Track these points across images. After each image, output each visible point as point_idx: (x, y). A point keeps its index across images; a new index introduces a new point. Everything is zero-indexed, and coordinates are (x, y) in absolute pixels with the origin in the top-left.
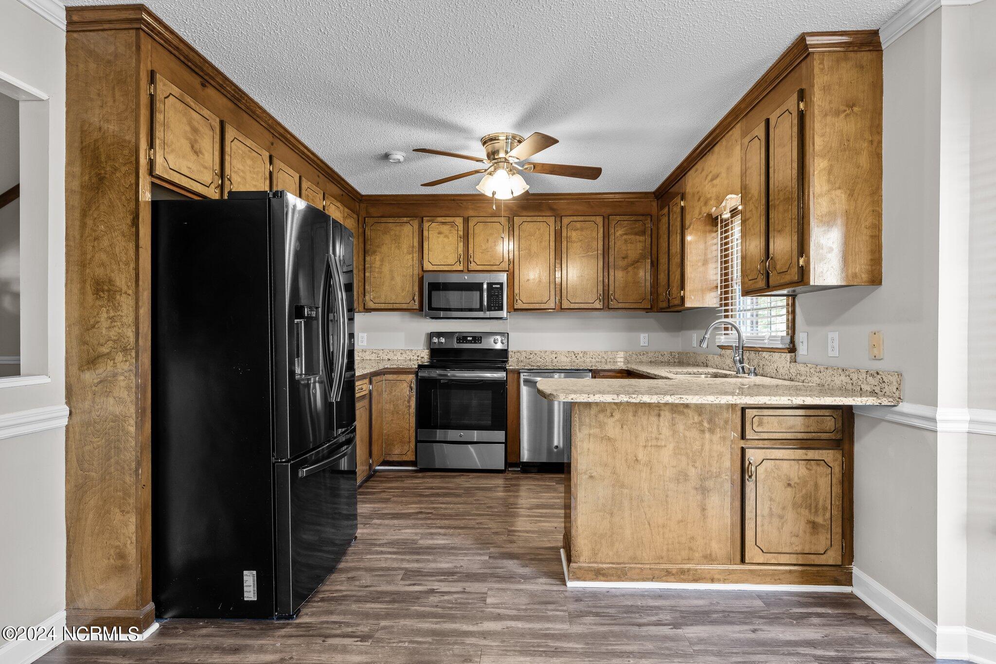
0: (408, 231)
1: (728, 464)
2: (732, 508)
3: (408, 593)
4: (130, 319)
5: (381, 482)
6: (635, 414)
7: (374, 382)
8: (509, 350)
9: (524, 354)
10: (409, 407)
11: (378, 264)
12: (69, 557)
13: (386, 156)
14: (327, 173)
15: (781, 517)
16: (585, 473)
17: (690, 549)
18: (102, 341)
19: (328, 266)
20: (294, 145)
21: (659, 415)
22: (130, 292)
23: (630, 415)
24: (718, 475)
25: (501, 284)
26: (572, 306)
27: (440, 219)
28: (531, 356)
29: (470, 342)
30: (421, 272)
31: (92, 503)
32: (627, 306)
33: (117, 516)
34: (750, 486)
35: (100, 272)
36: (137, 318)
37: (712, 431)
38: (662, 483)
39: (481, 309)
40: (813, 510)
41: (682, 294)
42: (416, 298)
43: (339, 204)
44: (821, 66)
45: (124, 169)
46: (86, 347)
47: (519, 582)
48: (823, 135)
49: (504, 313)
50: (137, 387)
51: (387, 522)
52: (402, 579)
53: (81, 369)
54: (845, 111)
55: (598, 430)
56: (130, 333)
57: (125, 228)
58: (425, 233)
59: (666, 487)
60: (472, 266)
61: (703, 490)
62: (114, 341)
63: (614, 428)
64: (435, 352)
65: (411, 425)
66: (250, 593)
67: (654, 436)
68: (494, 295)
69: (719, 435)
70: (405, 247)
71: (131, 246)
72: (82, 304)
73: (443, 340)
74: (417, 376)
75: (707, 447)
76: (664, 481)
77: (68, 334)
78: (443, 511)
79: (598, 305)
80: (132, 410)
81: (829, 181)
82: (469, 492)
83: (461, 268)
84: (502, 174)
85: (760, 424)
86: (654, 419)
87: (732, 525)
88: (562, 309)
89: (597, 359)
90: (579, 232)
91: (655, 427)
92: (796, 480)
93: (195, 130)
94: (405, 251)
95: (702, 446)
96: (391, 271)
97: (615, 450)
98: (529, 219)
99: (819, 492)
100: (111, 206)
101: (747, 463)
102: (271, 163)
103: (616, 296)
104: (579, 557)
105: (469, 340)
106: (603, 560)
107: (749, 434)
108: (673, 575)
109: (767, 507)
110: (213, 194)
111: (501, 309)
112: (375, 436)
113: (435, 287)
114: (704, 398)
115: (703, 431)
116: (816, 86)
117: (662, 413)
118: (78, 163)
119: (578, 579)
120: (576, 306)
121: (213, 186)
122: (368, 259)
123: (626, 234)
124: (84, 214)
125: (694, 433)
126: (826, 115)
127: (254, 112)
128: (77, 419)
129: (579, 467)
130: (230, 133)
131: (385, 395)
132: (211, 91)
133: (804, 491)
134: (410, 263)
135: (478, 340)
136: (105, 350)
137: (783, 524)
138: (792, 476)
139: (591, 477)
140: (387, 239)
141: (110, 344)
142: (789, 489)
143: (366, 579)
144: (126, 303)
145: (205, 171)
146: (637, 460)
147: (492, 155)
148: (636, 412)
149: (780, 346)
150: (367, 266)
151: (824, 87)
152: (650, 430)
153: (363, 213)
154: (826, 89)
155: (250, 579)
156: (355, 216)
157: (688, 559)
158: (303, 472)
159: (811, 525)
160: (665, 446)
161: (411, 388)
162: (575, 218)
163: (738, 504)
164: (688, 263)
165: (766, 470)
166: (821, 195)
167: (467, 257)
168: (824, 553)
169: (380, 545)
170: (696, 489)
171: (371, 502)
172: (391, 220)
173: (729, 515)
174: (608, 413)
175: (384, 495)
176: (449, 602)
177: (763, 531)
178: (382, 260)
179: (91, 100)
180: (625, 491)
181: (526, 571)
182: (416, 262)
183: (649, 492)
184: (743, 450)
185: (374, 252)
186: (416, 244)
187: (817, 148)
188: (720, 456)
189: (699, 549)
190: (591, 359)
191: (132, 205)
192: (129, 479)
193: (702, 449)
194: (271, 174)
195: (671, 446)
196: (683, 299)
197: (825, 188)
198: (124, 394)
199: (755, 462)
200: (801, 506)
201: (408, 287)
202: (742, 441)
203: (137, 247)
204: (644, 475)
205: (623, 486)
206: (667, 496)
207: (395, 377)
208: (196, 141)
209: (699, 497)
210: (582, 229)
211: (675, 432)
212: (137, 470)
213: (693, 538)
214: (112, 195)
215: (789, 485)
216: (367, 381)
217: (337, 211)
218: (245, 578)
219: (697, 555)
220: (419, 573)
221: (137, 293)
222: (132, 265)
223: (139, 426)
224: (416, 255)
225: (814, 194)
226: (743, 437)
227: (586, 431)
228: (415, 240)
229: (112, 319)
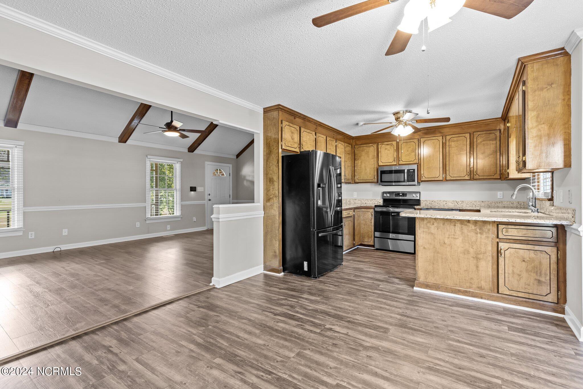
0: (371, 149)
1: (490, 249)
2: (492, 268)
3: (354, 280)
4: (277, 188)
5: (359, 251)
6: (444, 224)
7: (356, 212)
8: (421, 199)
9: (429, 202)
10: (371, 222)
11: (360, 163)
12: (264, 251)
13: (357, 124)
14: (337, 132)
15: (519, 275)
16: (422, 246)
17: (471, 283)
18: (271, 194)
19: (330, 170)
20: (324, 127)
21: (455, 225)
22: (277, 181)
23: (441, 224)
24: (485, 253)
25: (414, 170)
26: (452, 178)
27: (386, 143)
28: (433, 203)
29: (401, 196)
30: (378, 166)
31: (269, 237)
32: (485, 177)
33: (274, 241)
34: (501, 260)
35: (270, 176)
36: (278, 188)
37: (481, 233)
38: (456, 253)
39: (404, 181)
40: (539, 274)
41: (508, 172)
42: (376, 177)
43: (342, 143)
44: (532, 69)
45: (275, 148)
46: (267, 196)
47: (395, 285)
48: (533, 101)
49: (416, 183)
50: (279, 207)
51: (355, 262)
52: (353, 276)
53: (267, 202)
54: (547, 87)
55: (427, 230)
56: (277, 192)
57: (276, 164)
58: (379, 150)
59: (458, 255)
60: (401, 162)
61: (477, 259)
62: (274, 194)
63: (434, 229)
64: (385, 200)
65: (372, 230)
66: (306, 269)
67: (452, 234)
68: (411, 175)
69: (485, 236)
70: (371, 156)
71: (277, 169)
72: (267, 184)
73: (388, 195)
74: (374, 210)
75: (479, 240)
76: (457, 253)
77: (264, 192)
78: (378, 262)
79: (467, 177)
80: (277, 213)
81: (537, 121)
82: (393, 258)
83: (395, 163)
84: (401, 127)
85: (507, 232)
86: (452, 227)
87: (493, 276)
88: (446, 180)
89: (470, 205)
90: (456, 143)
91: (453, 230)
92: (528, 259)
93: (292, 133)
94: (371, 158)
95: (476, 240)
96: (365, 166)
97: (435, 238)
98: (428, 139)
99: (543, 266)
100: (273, 158)
101: (499, 249)
102: (316, 135)
103: (478, 173)
104: (419, 279)
105: (401, 195)
106: (430, 282)
107: (501, 236)
108: (462, 292)
109: (511, 269)
110: (297, 150)
111: (414, 181)
112: (356, 233)
113: (383, 172)
114: (465, 217)
115: (477, 233)
116: (529, 79)
117: (456, 224)
118: (266, 148)
119: (419, 287)
120: (454, 178)
121: (297, 148)
122: (356, 162)
123: (484, 141)
124: (267, 161)
125: (472, 234)
126: (535, 91)
127: (310, 121)
128: (265, 215)
129: (419, 243)
130: (303, 130)
131: (361, 217)
132: (297, 119)
133: (533, 265)
134: (373, 163)
135: (405, 195)
136: (271, 197)
137: (520, 278)
138: (525, 257)
139: (424, 248)
140: (363, 153)
141: (273, 195)
142: (524, 263)
143: (342, 274)
144: (276, 184)
145: (295, 144)
146: (444, 243)
147: (397, 119)
148: (444, 223)
149: (544, 198)
150: (355, 165)
151: (534, 78)
152: (451, 231)
153: (354, 144)
154: (535, 79)
155: (306, 264)
156: (350, 146)
157: (470, 287)
158: (320, 235)
159: (537, 281)
160: (458, 238)
161: (372, 215)
162: (454, 136)
163: (495, 267)
164: (511, 155)
165: (510, 252)
166: (532, 128)
167: (398, 158)
168: (546, 296)
169: (350, 268)
170: (473, 258)
171: (352, 256)
172: (365, 145)
173: (490, 270)
174: (432, 223)
175: (357, 255)
176: (366, 284)
177: (509, 280)
178: (361, 162)
179: (269, 131)
180: (439, 255)
181: (401, 283)
182: (376, 162)
183: (450, 256)
184: (498, 243)
185: (358, 159)
186: (376, 154)
187: (529, 107)
188: (486, 244)
189: (475, 284)
190: (466, 205)
191: (277, 158)
192: (277, 232)
193: (476, 241)
194: (316, 139)
195: (461, 239)
196: (508, 173)
197: (535, 124)
198: (275, 208)
199: (504, 249)
200: (531, 271)
201: (372, 173)
202: (498, 239)
203: (278, 169)
204: (448, 249)
205: (438, 253)
206: (459, 259)
207: (365, 210)
208: (293, 136)
209: (475, 261)
210: (457, 141)
211: (462, 233)
212: (278, 229)
213: (472, 279)
214: (273, 155)
215: (524, 261)
216: (352, 211)
217: (341, 146)
218: (304, 264)
219: (474, 286)
220: (360, 276)
221: (278, 181)
222: (277, 174)
223: (279, 218)
224: (375, 159)
225: (528, 128)
226: (498, 237)
227: (422, 230)
228: (375, 153)
229: (273, 188)
